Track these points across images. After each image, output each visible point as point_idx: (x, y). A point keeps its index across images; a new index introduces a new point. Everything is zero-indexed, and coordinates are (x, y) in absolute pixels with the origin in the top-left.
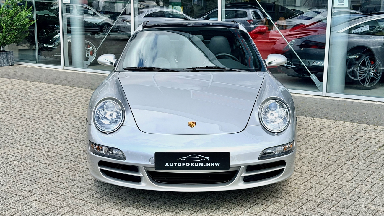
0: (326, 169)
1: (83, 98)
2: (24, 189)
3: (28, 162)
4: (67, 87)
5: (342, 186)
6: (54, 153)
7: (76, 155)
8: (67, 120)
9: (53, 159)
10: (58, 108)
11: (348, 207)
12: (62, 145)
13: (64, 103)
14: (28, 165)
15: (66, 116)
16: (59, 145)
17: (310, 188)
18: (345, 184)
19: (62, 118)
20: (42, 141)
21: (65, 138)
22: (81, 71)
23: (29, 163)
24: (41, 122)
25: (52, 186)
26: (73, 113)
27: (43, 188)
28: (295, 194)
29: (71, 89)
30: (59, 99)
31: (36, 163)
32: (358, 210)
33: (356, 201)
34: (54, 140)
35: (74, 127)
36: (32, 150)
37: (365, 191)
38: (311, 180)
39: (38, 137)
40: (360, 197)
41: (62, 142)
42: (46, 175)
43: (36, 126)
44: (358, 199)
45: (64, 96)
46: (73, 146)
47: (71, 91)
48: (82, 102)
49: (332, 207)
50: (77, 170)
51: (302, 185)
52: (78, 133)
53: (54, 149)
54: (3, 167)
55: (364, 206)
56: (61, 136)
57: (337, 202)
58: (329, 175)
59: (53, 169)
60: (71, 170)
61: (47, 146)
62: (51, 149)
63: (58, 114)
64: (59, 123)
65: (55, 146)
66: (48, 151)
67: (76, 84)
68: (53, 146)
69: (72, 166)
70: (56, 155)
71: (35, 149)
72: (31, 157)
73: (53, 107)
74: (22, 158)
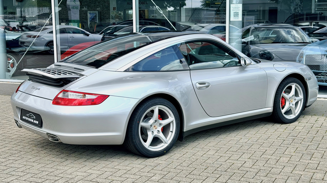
0: (251, 147)
2: (3, 181)
5: (268, 159)
6: (15, 150)
9: (17, 156)
11: (279, 174)
13: (4, 109)
16: (17, 144)
17: (245, 163)
18: (270, 158)
21: (19, 138)
22: (5, 82)
25: (28, 177)
27: (20, 178)
28: (235, 167)
29: (4, 97)
32: (287, 175)
33: (283, 169)
34: (10, 140)
37: (287, 162)
38: (243, 156)
40: (285, 166)
41: (18, 141)
42: (17, 168)
44: (284, 167)
47: (5, 99)
49: (267, 175)
50: (44, 163)
51: (237, 160)
52: (29, 133)
55: (290, 172)
56: (15, 137)
57: (269, 171)
58: (255, 152)
59: (21, 164)
60: (38, 163)
61: (6, 145)
62: (11, 148)
63: (2, 119)
64: (7, 126)
65: (14, 145)
66: (9, 149)
67: (7, 93)
68: (12, 145)
69: (38, 160)
70: (18, 152)
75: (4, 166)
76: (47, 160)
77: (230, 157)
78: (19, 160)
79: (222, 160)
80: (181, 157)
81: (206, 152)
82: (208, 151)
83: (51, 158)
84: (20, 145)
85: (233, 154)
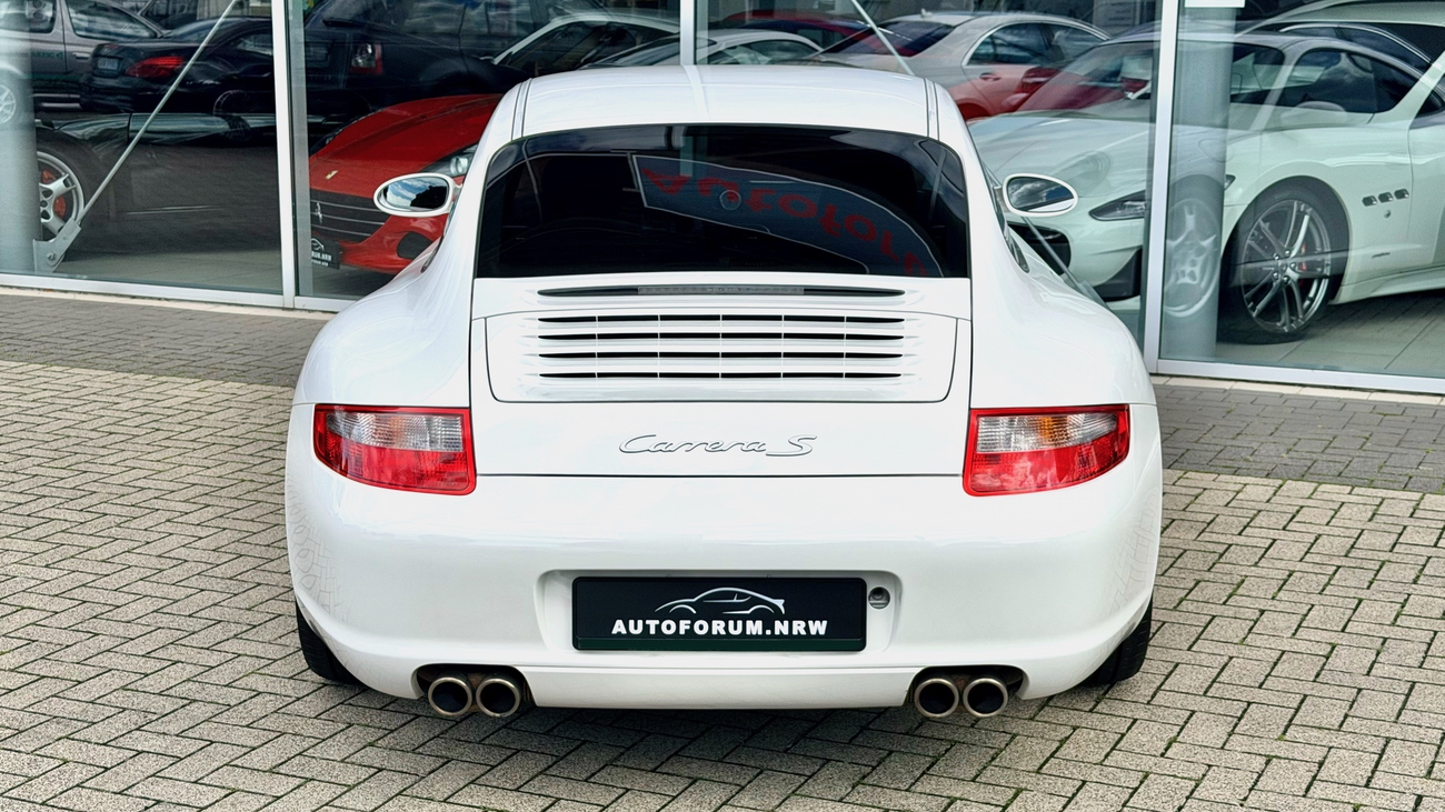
1: (125, 415)
4: (13, 364)
6: (160, 694)
7: (272, 697)
8: (118, 526)
9: (174, 728)
10: (40, 471)
12: (173, 653)
13: (54, 445)
14: (71, 765)
15: (102, 508)
16: (162, 654)
19: (89, 516)
20: (66, 638)
21: (165, 620)
22: (32, 289)
23: (67, 756)
26: (125, 490)
29: (42, 373)
30: (18, 427)
31: (108, 756)
34: (120, 629)
35: (175, 562)
36: (45, 688)
39: (31, 616)
41: (161, 636)
45: (29, 412)
46: (230, 656)
47: (50, 387)
48: (135, 436)
50: (328, 778)
52: (209, 587)
53: (146, 675)
56: (139, 608)
59: (206, 781)
60: (297, 782)
61: (106, 660)
62: (134, 677)
63: (58, 501)
64: (90, 542)
65: (144, 660)
66: (124, 688)
67: (52, 351)
68: (134, 660)
69: (289, 759)
70: (176, 707)
71: (54, 681)
72: (58, 723)
73: (13, 466)
74: (21, 732)
75: (115, 793)
76: (342, 761)
77: (1321, 764)
78: (189, 756)
79: (1286, 786)
80: (1052, 756)
81: (1177, 729)
82: (1186, 723)
83: (360, 746)
84: (178, 662)
85: (1330, 748)
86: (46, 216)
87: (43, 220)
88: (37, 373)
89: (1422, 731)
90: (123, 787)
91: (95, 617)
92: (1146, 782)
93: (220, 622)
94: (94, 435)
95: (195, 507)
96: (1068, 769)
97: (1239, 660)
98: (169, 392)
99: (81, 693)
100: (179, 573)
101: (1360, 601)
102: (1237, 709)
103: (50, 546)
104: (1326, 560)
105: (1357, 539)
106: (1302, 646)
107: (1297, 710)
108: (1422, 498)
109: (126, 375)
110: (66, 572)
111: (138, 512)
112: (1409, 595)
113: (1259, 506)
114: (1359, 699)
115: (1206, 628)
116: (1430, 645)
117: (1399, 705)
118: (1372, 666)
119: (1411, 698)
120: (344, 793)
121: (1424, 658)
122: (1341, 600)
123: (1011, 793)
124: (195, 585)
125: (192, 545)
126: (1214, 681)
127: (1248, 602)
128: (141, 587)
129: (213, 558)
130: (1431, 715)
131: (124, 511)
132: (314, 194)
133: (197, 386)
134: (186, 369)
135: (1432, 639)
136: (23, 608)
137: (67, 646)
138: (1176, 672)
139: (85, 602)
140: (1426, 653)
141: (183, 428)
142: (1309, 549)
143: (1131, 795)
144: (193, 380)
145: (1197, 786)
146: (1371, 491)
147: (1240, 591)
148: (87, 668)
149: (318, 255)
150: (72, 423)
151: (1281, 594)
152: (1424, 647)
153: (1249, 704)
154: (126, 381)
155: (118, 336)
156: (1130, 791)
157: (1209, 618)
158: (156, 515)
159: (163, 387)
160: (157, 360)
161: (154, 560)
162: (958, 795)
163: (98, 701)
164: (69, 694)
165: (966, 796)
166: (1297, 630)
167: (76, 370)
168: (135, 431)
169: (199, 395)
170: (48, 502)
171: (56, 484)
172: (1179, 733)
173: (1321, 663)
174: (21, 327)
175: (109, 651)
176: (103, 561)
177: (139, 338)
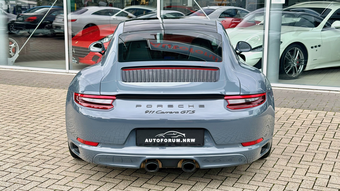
1: (33, 96)
3: (27, 168)
4: (6, 85)
6: (47, 156)
8: (34, 120)
9: (52, 163)
10: (15, 108)
12: (49, 147)
13: (17, 103)
14: (29, 171)
15: (30, 116)
16: (47, 147)
19: (27, 118)
20: (25, 144)
21: (47, 140)
22: (8, 69)
24: (7, 124)
26: (35, 112)
28: (321, 183)
30: (9, 99)
31: (37, 169)
34: (37, 142)
35: (48, 128)
36: (21, 155)
38: (324, 168)
41: (46, 144)
42: (57, 180)
43: (5, 128)
45: (11, 95)
46: (62, 148)
47: (15, 90)
50: (87, 173)
51: (319, 173)
52: (56, 133)
53: (44, 152)
54: (3, 175)
56: (41, 137)
58: (335, 163)
59: (60, 174)
60: (80, 174)
61: (35, 149)
62: (41, 152)
63: (20, 115)
64: (28, 123)
65: (43, 149)
66: (39, 155)
67: (14, 82)
68: (41, 149)
69: (78, 169)
70: (51, 159)
71: (23, 153)
72: (25, 162)
73: (8, 107)
74: (17, 164)
75: (40, 177)
76: (90, 170)
77: (308, 169)
78: (56, 169)
79: (301, 174)
80: (248, 168)
81: (276, 162)
82: (278, 161)
83: (93, 167)
84: (51, 149)
85: (310, 166)
86: (11, 52)
87: (10, 53)
88: (11, 87)
89: (330, 162)
90: (41, 176)
91: (31, 140)
92: (270, 173)
93: (59, 140)
94: (26, 100)
95: (51, 116)
96: (252, 170)
97: (288, 147)
98: (42, 91)
99: (29, 156)
100: (48, 130)
101: (315, 135)
102: (289, 157)
103: (19, 124)
104: (306, 126)
105: (313, 121)
106: (302, 144)
107: (302, 158)
108: (327, 113)
109: (32, 87)
110: (23, 130)
111: (38, 117)
112: (325, 133)
113: (291, 115)
114: (316, 155)
115: (281, 140)
116: (331, 144)
117: (325, 156)
118: (318, 148)
119: (327, 155)
120: (91, 177)
121: (330, 147)
122: (310, 134)
123: (240, 175)
124: (53, 133)
125: (51, 124)
126: (283, 152)
127: (289, 135)
128: (40, 133)
129: (56, 127)
130: (332, 159)
131: (35, 117)
132: (73, 47)
133: (48, 90)
134: (45, 86)
135: (331, 143)
136: (15, 138)
137: (25, 146)
138: (274, 150)
139: (28, 136)
140: (330, 145)
141: (46, 99)
142: (303, 123)
143: (267, 176)
144: (47, 88)
145: (281, 174)
146: (315, 111)
147: (288, 133)
148: (31, 150)
149: (74, 61)
150: (21, 98)
151: (297, 133)
152: (330, 144)
153: (291, 156)
154: (32, 89)
155: (29, 79)
156: (266, 175)
157: (281, 138)
158: (42, 118)
159: (41, 90)
160: (38, 84)
161: (43, 127)
162: (228, 176)
163: (34, 157)
164: (27, 156)
165: (230, 176)
166: (301, 141)
167: (20, 86)
168: (35, 100)
169: (49, 92)
170: (17, 115)
171: (19, 111)
172: (276, 163)
173: (307, 148)
174: (7, 77)
175: (35, 147)
176: (32, 128)
177: (34, 79)
